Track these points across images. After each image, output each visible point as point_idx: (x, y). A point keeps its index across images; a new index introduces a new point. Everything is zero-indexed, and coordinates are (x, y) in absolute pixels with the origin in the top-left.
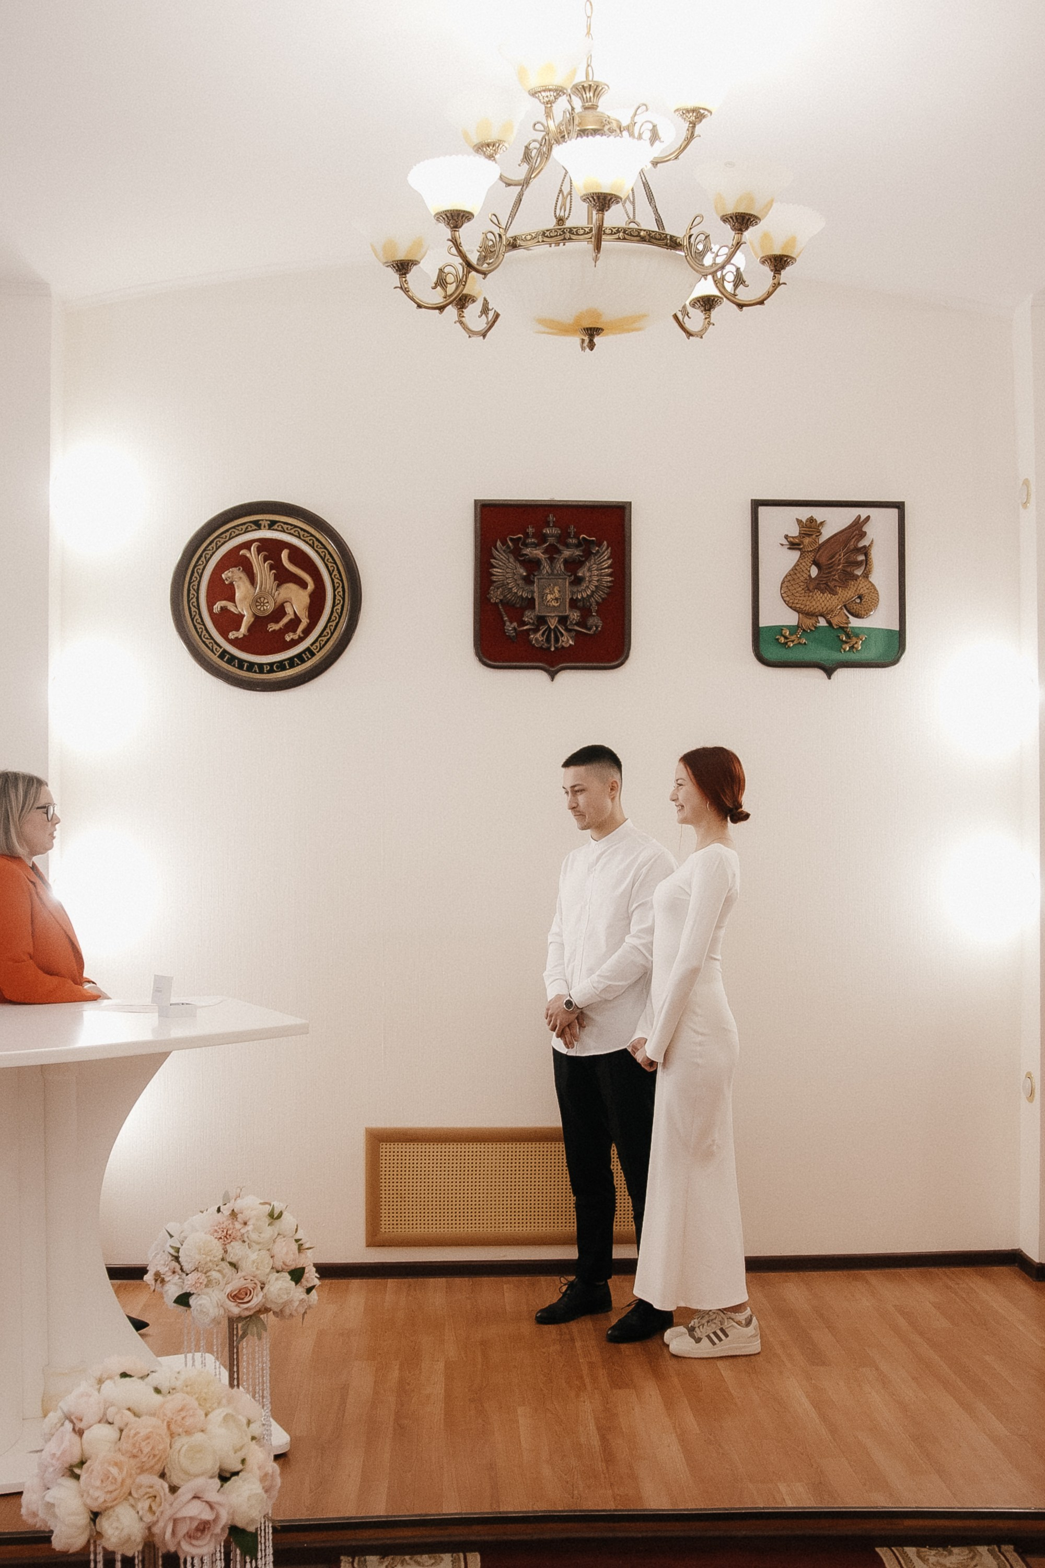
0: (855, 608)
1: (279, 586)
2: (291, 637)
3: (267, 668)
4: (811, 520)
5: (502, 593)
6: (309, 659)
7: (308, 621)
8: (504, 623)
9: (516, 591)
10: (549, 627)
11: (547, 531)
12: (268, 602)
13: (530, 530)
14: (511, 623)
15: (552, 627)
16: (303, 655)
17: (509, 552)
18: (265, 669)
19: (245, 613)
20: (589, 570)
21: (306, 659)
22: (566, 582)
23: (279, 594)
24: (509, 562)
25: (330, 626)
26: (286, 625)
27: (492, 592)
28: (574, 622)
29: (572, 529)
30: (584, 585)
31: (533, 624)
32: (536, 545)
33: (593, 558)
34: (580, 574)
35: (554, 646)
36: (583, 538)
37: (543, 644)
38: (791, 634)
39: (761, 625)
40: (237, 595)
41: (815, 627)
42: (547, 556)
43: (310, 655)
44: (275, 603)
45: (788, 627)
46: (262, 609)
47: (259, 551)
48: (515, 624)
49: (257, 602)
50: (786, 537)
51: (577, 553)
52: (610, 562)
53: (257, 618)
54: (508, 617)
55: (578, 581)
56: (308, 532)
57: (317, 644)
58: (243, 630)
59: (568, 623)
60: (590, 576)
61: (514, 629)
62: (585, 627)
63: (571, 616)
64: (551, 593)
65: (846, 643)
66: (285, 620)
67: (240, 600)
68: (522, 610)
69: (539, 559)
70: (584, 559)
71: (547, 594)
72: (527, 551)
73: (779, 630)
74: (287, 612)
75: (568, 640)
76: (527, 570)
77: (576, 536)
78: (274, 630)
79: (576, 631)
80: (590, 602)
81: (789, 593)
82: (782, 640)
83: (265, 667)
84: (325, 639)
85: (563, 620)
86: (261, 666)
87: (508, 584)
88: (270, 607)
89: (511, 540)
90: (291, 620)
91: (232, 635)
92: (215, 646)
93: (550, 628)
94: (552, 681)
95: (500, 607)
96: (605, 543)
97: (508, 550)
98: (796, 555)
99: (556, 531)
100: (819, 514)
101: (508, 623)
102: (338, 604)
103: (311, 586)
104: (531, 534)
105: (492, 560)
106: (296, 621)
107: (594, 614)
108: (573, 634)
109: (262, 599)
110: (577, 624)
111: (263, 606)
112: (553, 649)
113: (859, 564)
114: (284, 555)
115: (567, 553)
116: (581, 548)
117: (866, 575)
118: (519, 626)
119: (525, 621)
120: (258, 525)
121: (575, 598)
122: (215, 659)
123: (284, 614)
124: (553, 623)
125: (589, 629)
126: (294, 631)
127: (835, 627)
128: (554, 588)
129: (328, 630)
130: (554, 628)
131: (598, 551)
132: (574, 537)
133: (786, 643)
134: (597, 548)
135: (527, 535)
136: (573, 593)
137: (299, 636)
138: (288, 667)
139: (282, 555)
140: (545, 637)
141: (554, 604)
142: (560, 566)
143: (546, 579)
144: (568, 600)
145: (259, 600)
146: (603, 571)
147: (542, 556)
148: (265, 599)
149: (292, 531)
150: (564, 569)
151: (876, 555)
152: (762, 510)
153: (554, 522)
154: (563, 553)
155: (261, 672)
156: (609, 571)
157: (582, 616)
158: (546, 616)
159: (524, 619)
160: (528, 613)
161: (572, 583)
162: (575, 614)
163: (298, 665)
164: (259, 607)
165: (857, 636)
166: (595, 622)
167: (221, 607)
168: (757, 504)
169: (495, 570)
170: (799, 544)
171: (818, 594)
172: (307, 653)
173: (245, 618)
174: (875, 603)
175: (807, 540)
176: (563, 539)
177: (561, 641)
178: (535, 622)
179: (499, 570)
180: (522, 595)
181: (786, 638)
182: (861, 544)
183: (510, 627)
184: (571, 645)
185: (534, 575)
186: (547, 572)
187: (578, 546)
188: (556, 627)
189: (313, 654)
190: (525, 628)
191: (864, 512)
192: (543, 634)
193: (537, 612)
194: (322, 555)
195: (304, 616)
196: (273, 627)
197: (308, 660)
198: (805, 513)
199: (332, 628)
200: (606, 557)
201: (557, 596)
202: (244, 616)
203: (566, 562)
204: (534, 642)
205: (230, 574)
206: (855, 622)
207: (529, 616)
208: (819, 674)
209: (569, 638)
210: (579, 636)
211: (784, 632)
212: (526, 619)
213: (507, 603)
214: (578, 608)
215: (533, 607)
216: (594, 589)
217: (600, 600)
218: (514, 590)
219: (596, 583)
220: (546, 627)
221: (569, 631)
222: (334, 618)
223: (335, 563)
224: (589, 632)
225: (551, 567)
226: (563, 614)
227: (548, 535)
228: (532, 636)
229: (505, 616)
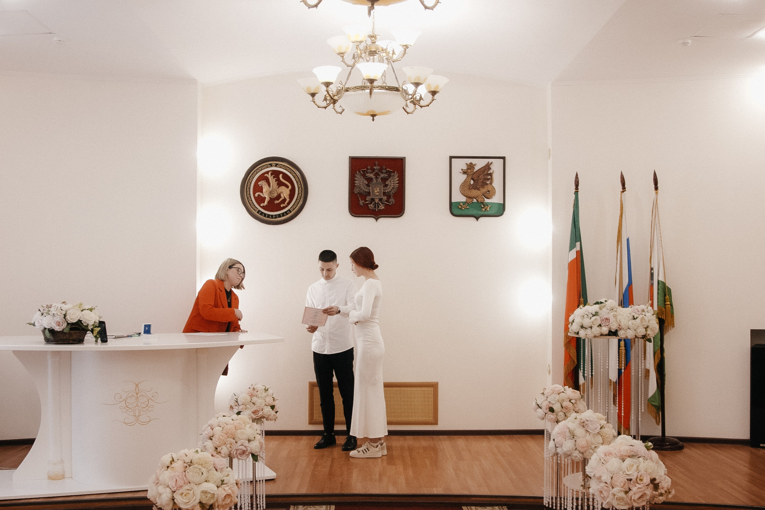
0: (487, 195)
1: (279, 187)
2: (283, 205)
4: (471, 163)
5: (358, 190)
6: (289, 213)
7: (289, 200)
8: (359, 201)
11: (375, 167)
12: (275, 193)
13: (369, 167)
16: (287, 212)
19: (266, 197)
20: (390, 182)
22: (381, 186)
23: (278, 190)
24: (361, 179)
25: (297, 201)
26: (281, 201)
27: (355, 190)
29: (384, 167)
30: (389, 187)
31: (370, 201)
32: (371, 173)
33: (391, 177)
34: (387, 183)
35: (377, 209)
36: (388, 170)
37: (373, 208)
38: (463, 205)
39: (452, 201)
40: (264, 190)
41: (472, 202)
42: (375, 177)
44: (277, 194)
45: (462, 202)
46: (273, 195)
47: (272, 174)
48: (363, 201)
50: (462, 169)
51: (386, 175)
52: (398, 179)
53: (271, 198)
54: (361, 198)
55: (386, 186)
56: (289, 168)
57: (292, 208)
58: (266, 203)
60: (391, 184)
61: (363, 203)
62: (388, 202)
63: (384, 199)
64: (376, 190)
65: (483, 208)
66: (281, 199)
67: (265, 192)
68: (366, 196)
70: (388, 178)
72: (368, 175)
74: (282, 197)
75: (382, 207)
76: (367, 181)
77: (386, 169)
78: (277, 203)
79: (385, 203)
80: (390, 193)
81: (463, 190)
83: (274, 216)
84: (295, 206)
85: (381, 200)
86: (272, 216)
87: (361, 187)
88: (275, 195)
89: (362, 171)
90: (283, 199)
91: (262, 205)
92: (256, 209)
93: (376, 203)
94: (377, 222)
95: (358, 195)
96: (396, 172)
97: (361, 175)
98: (465, 176)
99: (378, 167)
100: (474, 161)
102: (300, 194)
103: (290, 187)
105: (355, 178)
106: (285, 200)
107: (392, 197)
108: (384, 205)
113: (488, 179)
114: (281, 176)
115: (382, 176)
117: (491, 184)
118: (365, 202)
119: (366, 200)
120: (271, 165)
121: (385, 192)
122: (256, 213)
123: (280, 197)
124: (377, 201)
126: (284, 203)
127: (479, 202)
128: (377, 188)
129: (296, 203)
131: (393, 175)
133: (461, 208)
135: (368, 169)
136: (384, 190)
137: (286, 205)
138: (282, 216)
141: (377, 194)
142: (379, 180)
143: (374, 185)
144: (382, 193)
145: (271, 192)
146: (395, 182)
147: (373, 177)
148: (273, 192)
149: (283, 168)
150: (381, 181)
151: (495, 176)
152: (453, 159)
154: (380, 176)
155: (272, 218)
156: (397, 182)
157: (387, 199)
158: (374, 198)
160: (368, 197)
161: (384, 187)
163: (285, 215)
164: (271, 195)
165: (487, 206)
166: (392, 200)
167: (258, 195)
168: (451, 158)
170: (466, 172)
171: (473, 190)
172: (289, 211)
174: (494, 193)
175: (469, 171)
176: (380, 170)
177: (379, 207)
179: (357, 182)
180: (366, 191)
181: (461, 206)
182: (489, 172)
183: (361, 202)
184: (383, 209)
185: (370, 184)
186: (375, 182)
187: (386, 173)
188: (378, 202)
189: (291, 212)
190: (367, 202)
191: (490, 160)
192: (373, 205)
193: (371, 197)
194: (294, 176)
195: (287, 198)
196: (276, 202)
198: (469, 161)
200: (396, 177)
201: (378, 191)
202: (266, 198)
203: (382, 179)
204: (370, 208)
205: (261, 183)
206: (487, 200)
207: (368, 198)
208: (473, 219)
210: (386, 205)
211: (460, 204)
212: (367, 199)
213: (360, 194)
214: (386, 195)
215: (370, 195)
216: (392, 188)
217: (394, 193)
218: (363, 189)
219: (393, 186)
220: (374, 202)
221: (382, 204)
222: (298, 199)
223: (299, 179)
224: (390, 204)
225: (376, 180)
226: (380, 198)
227: (375, 169)
228: (369, 206)
229: (359, 198)
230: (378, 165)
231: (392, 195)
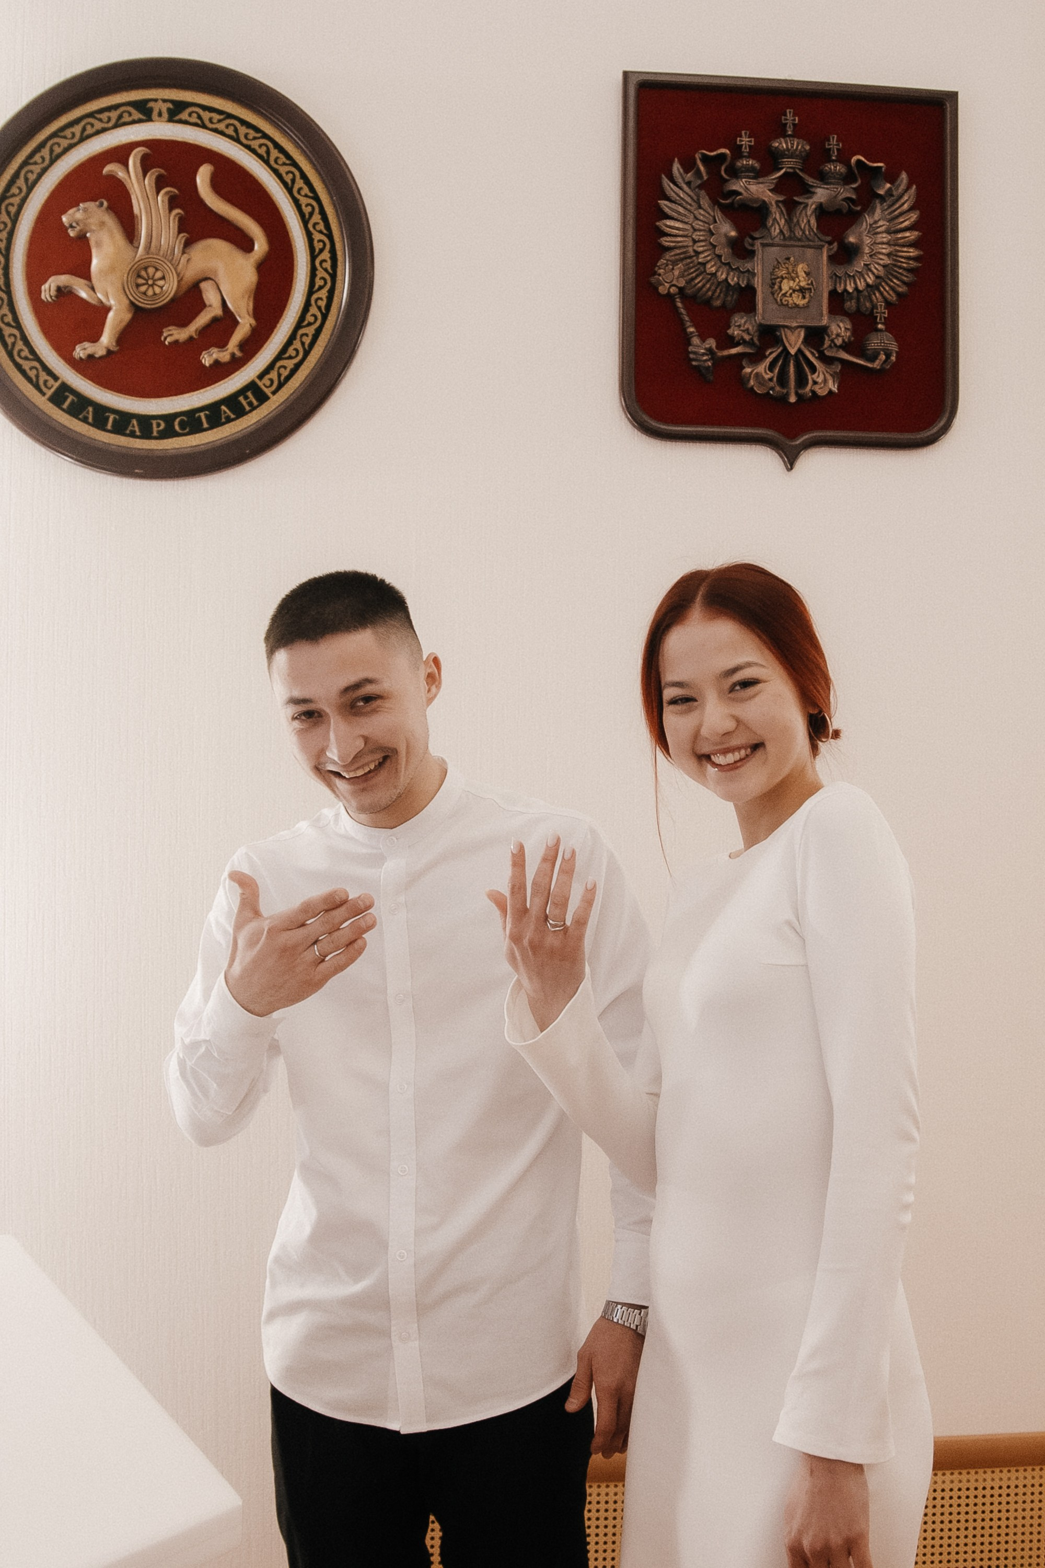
1: (188, 244)
2: (215, 356)
3: (159, 425)
5: (682, 275)
6: (254, 408)
7: (253, 322)
8: (687, 341)
9: (713, 270)
10: (785, 349)
11: (781, 144)
12: (163, 278)
13: (745, 141)
14: (703, 340)
15: (793, 351)
16: (241, 399)
17: (700, 187)
18: (155, 429)
19: (112, 302)
21: (248, 408)
22: (822, 253)
23: (188, 260)
24: (700, 207)
25: (302, 335)
26: (204, 331)
27: (661, 271)
28: (839, 342)
29: (834, 143)
30: (859, 265)
31: (750, 344)
32: (758, 175)
33: (878, 205)
34: (852, 239)
35: (797, 394)
36: (859, 161)
37: (772, 389)
40: (95, 262)
42: (781, 198)
43: (257, 400)
44: (179, 282)
46: (150, 292)
47: (146, 165)
48: (711, 343)
49: (139, 276)
51: (846, 192)
52: (914, 216)
53: (137, 310)
54: (695, 325)
55: (846, 254)
56: (257, 129)
57: (273, 375)
58: (107, 339)
59: (827, 343)
60: (874, 244)
61: (710, 351)
62: (861, 353)
63: (834, 329)
64: (792, 278)
66: (202, 320)
67: (105, 272)
68: (725, 314)
69: (764, 201)
70: (859, 208)
71: (783, 278)
72: (737, 185)
74: (207, 303)
75: (825, 381)
76: (737, 226)
77: (843, 158)
78: (176, 342)
79: (844, 362)
80: (871, 301)
83: (154, 423)
84: (290, 363)
86: (145, 421)
87: (697, 253)
88: (169, 288)
89: (705, 159)
90: (215, 320)
91: (80, 351)
92: (43, 376)
93: (789, 353)
94: (792, 469)
95: (679, 305)
96: (904, 176)
97: (699, 182)
99: (798, 145)
101: (696, 340)
102: (321, 288)
103: (261, 246)
104: (746, 150)
105: (663, 203)
106: (227, 321)
107: (880, 326)
108: (838, 368)
109: (151, 271)
110: (845, 347)
111: (152, 286)
112: (793, 399)
114: (203, 177)
115: (821, 194)
116: (854, 186)
118: (721, 347)
119: (732, 338)
120: (145, 111)
121: (840, 290)
122: (42, 402)
123: (201, 305)
124: (794, 342)
125: (873, 359)
126: (222, 345)
128: (795, 266)
129: (297, 344)
130: (796, 354)
131: (889, 193)
132: (839, 160)
134: (888, 185)
135: (737, 152)
136: (835, 278)
137: (233, 355)
138: (206, 425)
139: (199, 180)
140: (777, 371)
141: (797, 300)
142: (807, 220)
143: (778, 245)
144: (826, 295)
145: (143, 273)
146: (900, 236)
147: (771, 198)
148: (157, 269)
149: (221, 126)
150: (818, 227)
153: (794, 125)
154: (814, 193)
155: (146, 434)
156: (911, 235)
157: (854, 332)
158: (779, 327)
159: (730, 332)
160: (739, 319)
161: (832, 259)
162: (841, 325)
163: (229, 420)
164: (143, 289)
166: (883, 341)
167: (59, 289)
169: (669, 222)
172: (249, 394)
173: (111, 315)
176: (814, 163)
177: (810, 382)
178: (756, 340)
179: (678, 225)
180: (726, 279)
183: (701, 348)
184: (831, 392)
185: (754, 239)
186: (781, 231)
187: (848, 178)
188: (800, 351)
189: (262, 398)
190: (734, 351)
192: (771, 367)
193: (759, 318)
194: (288, 178)
195: (244, 312)
196: (174, 334)
197: (250, 411)
199: (307, 341)
200: (906, 206)
201: (803, 284)
202: (108, 309)
203: (822, 212)
204: (752, 383)
205: (79, 215)
207: (741, 326)
209: (828, 376)
210: (847, 373)
212: (735, 332)
213: (694, 297)
214: (846, 314)
215: (750, 309)
216: (881, 272)
217: (893, 298)
218: (711, 268)
219: (887, 261)
220: (781, 349)
221: (827, 360)
222: (312, 319)
223: (317, 198)
224: (869, 365)
225: (789, 221)
226: (815, 323)
227: (783, 154)
228: (748, 370)
229: (688, 324)
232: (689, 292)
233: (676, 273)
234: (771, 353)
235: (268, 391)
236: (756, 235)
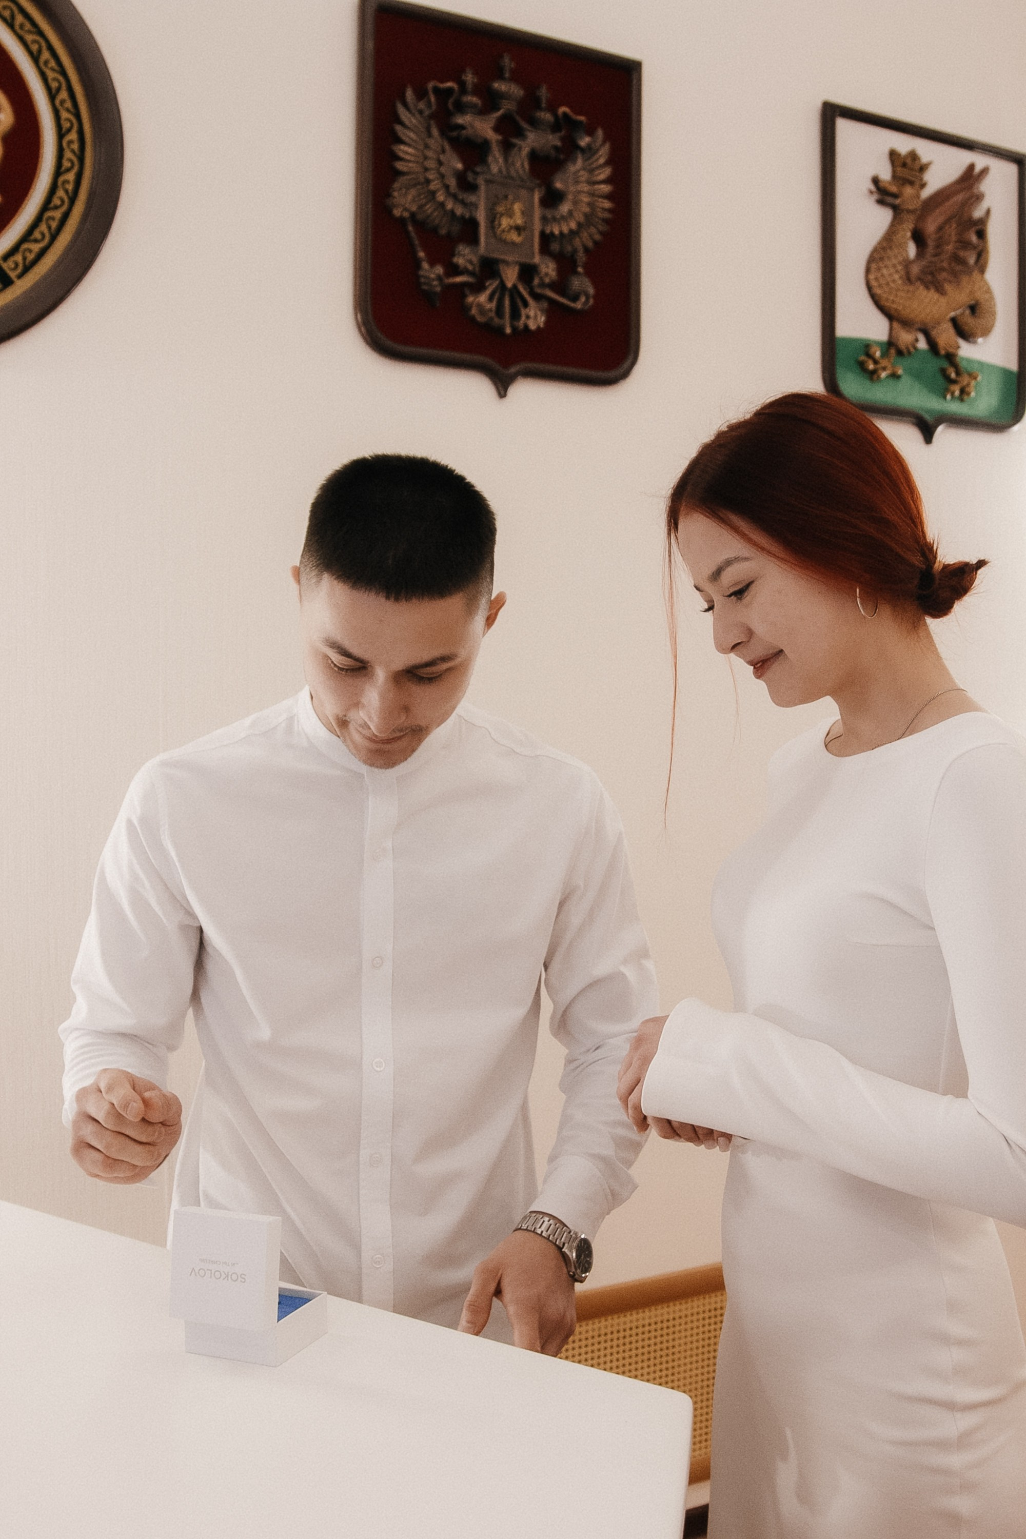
4: (913, 155)
5: (413, 201)
8: (417, 265)
9: (441, 199)
10: (502, 283)
11: (500, 86)
13: (469, 78)
14: (432, 265)
15: (509, 285)
20: (574, 180)
22: (534, 195)
24: (430, 137)
25: (49, 218)
27: (396, 194)
28: (547, 280)
29: (544, 93)
30: (564, 210)
31: (472, 274)
32: (484, 111)
33: (579, 156)
34: (558, 185)
35: (512, 326)
36: (564, 113)
37: (491, 318)
38: (881, 356)
41: (913, 349)
42: (500, 138)
43: (2, 282)
48: (439, 270)
50: (876, 181)
51: (554, 140)
52: (608, 171)
54: (424, 251)
55: (552, 199)
57: (18, 258)
59: (536, 281)
60: (576, 193)
61: (438, 278)
62: (563, 293)
63: (542, 268)
64: (510, 215)
65: (955, 383)
68: (451, 243)
69: (486, 139)
70: (563, 157)
71: (501, 215)
73: (866, 347)
75: (536, 316)
76: (464, 160)
77: (552, 108)
79: (551, 301)
80: (573, 245)
81: (876, 282)
82: (871, 366)
84: (36, 247)
85: (528, 272)
87: (427, 182)
89: (436, 90)
93: (505, 287)
94: (500, 398)
95: (411, 229)
96: (601, 132)
97: (428, 111)
99: (514, 89)
101: (425, 265)
102: (68, 170)
103: (6, 117)
104: (470, 87)
105: (398, 128)
108: (544, 304)
110: (553, 286)
113: (972, 248)
115: (533, 139)
116: (560, 135)
117: (981, 269)
118: (448, 274)
119: (455, 266)
121: (548, 231)
125: (575, 299)
127: (943, 352)
128: (513, 204)
129: (45, 227)
130: (511, 288)
131: (589, 147)
132: (548, 109)
133: (875, 371)
134: (588, 139)
135: (463, 87)
136: (544, 219)
140: (495, 303)
141: (514, 237)
142: (521, 163)
143: (497, 183)
144: (537, 235)
146: (597, 187)
147: (492, 136)
150: (530, 170)
153: (511, 69)
154: (527, 137)
156: (605, 188)
157: (560, 270)
158: (498, 260)
159: (455, 260)
160: (463, 249)
161: (542, 202)
162: (549, 264)
165: (973, 376)
166: (582, 283)
168: (831, 112)
169: (403, 147)
170: (892, 197)
171: (922, 291)
174: (990, 319)
177: (523, 318)
178: (478, 271)
179: (410, 151)
180: (453, 209)
181: (876, 362)
182: (974, 213)
183: (432, 273)
184: (539, 326)
185: (476, 174)
186: (500, 170)
187: (555, 127)
188: (515, 286)
189: (6, 282)
190: (459, 279)
191: (980, 161)
192: (491, 299)
193: (481, 250)
194: (35, 48)
198: (904, 144)
199: (54, 225)
200: (601, 160)
201: (519, 222)
203: (534, 156)
204: (474, 311)
206: (966, 350)
207: (465, 256)
208: (913, 433)
209: (539, 313)
210: (554, 310)
211: (872, 350)
212: (460, 261)
213: (423, 223)
214: (552, 255)
215: (473, 240)
216: (582, 219)
217: (590, 244)
218: (440, 197)
219: (584, 210)
220: (497, 282)
221: (537, 297)
222: (58, 202)
223: (63, 73)
224: (572, 305)
225: (506, 160)
226: (528, 261)
227: (501, 96)
228: (470, 299)
229: (419, 249)
230: (515, 78)
231: (581, 257)
232: (420, 217)
233: (410, 197)
234: (490, 285)
235: (13, 275)
236: (478, 169)
